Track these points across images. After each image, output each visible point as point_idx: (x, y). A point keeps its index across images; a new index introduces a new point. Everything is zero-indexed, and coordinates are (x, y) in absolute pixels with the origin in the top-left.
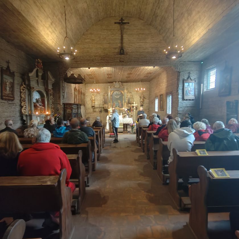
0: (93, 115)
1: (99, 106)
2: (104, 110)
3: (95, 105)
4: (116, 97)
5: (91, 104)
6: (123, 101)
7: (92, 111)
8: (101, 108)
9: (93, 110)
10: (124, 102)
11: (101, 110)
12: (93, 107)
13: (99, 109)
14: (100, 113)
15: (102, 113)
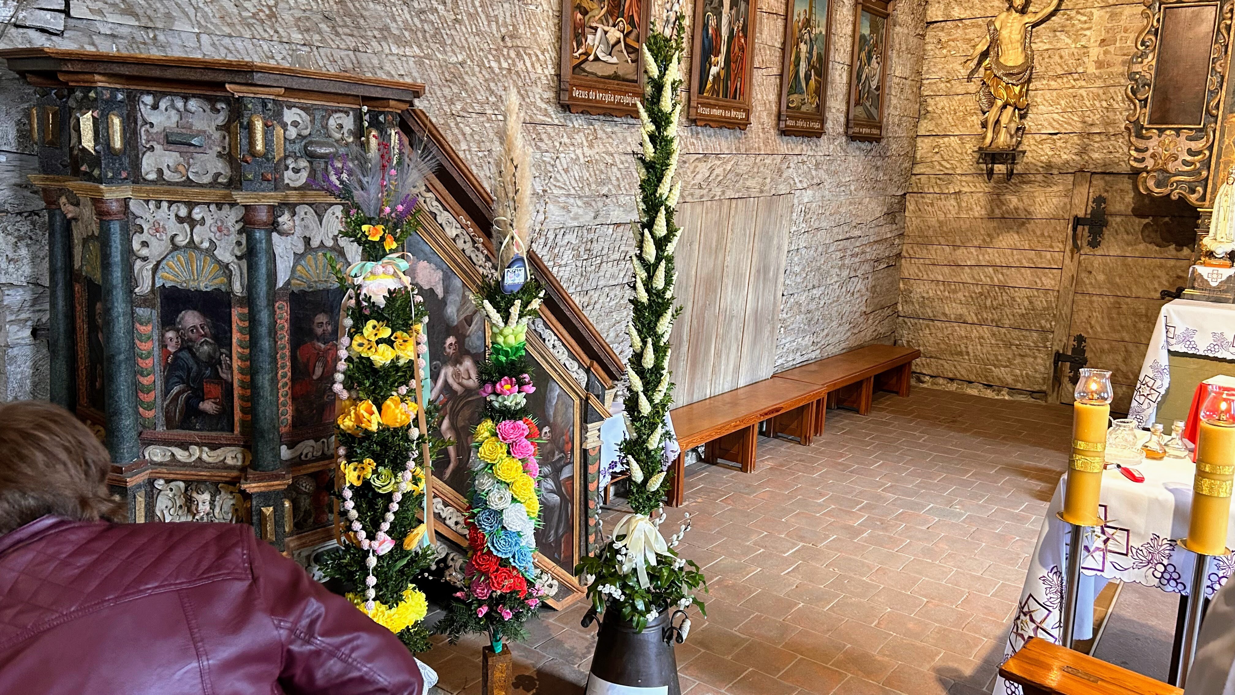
0: (991, 255)
1: (1083, 151)
2: (1138, 212)
3: (1028, 144)
5: (976, 120)
7: (978, 211)
8: (1098, 182)
9: (996, 200)
11: (1100, 200)
12: (1000, 168)
13: (1069, 194)
14: (1076, 248)
15: (1099, 251)
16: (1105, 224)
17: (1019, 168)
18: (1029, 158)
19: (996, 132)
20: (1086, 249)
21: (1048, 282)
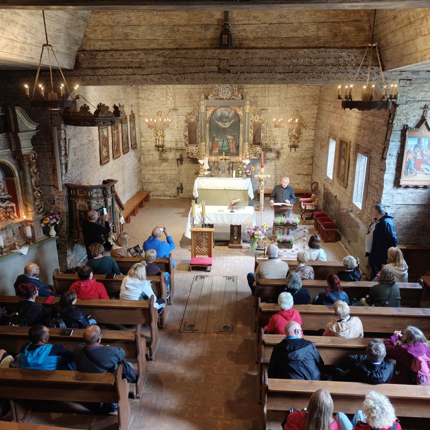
0: (161, 168)
1: (177, 145)
4: (220, 124)
5: (154, 138)
6: (241, 138)
7: (157, 158)
8: (180, 151)
9: (161, 156)
10: (244, 141)
11: (181, 155)
12: (160, 149)
13: (175, 154)
14: (178, 165)
15: (183, 166)
16: (183, 160)
17: (164, 149)
18: (166, 146)
19: (159, 141)
20: (180, 165)
21: (174, 173)
